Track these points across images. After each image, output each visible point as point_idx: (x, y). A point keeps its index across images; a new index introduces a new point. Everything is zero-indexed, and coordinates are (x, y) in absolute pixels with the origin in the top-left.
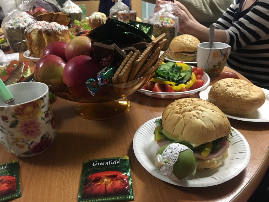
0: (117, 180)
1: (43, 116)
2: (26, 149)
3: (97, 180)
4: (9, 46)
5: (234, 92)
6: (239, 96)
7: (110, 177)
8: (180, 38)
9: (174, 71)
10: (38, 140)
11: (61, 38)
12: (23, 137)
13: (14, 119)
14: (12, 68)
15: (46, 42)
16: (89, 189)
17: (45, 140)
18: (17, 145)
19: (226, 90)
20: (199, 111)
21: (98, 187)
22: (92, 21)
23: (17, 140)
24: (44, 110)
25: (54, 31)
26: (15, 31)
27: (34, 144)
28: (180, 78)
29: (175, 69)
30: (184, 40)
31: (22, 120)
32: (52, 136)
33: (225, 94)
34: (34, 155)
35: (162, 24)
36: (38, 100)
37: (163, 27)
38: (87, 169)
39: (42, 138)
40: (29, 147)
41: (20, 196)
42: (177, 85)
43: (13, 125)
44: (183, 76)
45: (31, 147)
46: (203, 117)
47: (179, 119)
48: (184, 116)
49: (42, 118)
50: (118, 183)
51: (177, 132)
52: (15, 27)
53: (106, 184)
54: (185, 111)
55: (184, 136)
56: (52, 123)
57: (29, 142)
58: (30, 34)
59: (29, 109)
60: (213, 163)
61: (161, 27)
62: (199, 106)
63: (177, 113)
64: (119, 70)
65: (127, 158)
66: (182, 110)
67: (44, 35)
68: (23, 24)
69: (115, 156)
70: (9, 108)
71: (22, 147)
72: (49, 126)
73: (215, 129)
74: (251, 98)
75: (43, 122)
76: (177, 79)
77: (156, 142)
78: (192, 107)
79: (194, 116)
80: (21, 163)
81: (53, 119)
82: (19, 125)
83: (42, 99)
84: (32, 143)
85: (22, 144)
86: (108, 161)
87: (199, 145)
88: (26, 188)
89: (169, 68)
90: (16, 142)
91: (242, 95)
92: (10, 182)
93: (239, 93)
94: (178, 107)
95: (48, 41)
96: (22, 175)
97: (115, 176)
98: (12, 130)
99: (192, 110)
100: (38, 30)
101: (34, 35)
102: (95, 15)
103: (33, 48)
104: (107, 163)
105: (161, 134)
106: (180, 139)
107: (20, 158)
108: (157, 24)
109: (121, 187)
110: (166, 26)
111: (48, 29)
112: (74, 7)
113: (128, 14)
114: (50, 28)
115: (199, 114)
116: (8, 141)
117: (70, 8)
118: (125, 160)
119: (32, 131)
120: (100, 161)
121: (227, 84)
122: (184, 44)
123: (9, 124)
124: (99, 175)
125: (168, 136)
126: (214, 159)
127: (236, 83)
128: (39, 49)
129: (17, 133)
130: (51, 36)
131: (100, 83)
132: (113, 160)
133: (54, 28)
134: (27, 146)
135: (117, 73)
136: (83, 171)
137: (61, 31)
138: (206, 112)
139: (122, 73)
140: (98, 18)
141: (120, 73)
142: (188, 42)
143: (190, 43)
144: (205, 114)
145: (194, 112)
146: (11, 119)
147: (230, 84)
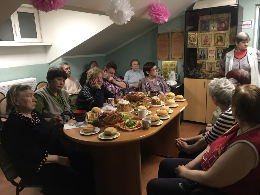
67: (120, 105)
130: (122, 106)
137: (125, 105)
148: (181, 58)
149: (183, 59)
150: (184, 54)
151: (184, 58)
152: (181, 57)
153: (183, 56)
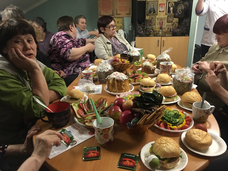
0: (131, 162)
1: (111, 132)
2: (103, 143)
3: (125, 161)
4: (97, 78)
5: (194, 138)
6: (196, 140)
7: (130, 161)
8: (188, 94)
9: (175, 116)
10: (108, 141)
11: (123, 83)
12: (103, 138)
13: (102, 132)
14: (100, 101)
15: (116, 85)
16: (122, 163)
17: (110, 141)
18: (101, 141)
19: (191, 136)
20: (166, 145)
21: (125, 163)
22: (144, 66)
23: (101, 139)
24: (111, 130)
25: (120, 80)
26: (102, 73)
27: (106, 142)
28: (176, 122)
29: (176, 115)
30: (190, 96)
31: (104, 133)
32: (112, 140)
33: (190, 137)
34: (106, 145)
35: (182, 81)
36: (110, 127)
37: (182, 82)
38: (122, 156)
39: (109, 140)
40: (104, 143)
41: (100, 159)
42: (172, 126)
43: (101, 134)
44: (177, 121)
45: (105, 142)
46: (167, 148)
47: (158, 146)
48: (160, 145)
49: (110, 133)
50: (132, 164)
51: (156, 151)
52: (102, 71)
53: (128, 163)
54: (161, 143)
55: (158, 154)
56: (113, 135)
57: (105, 141)
58: (109, 80)
59: (107, 130)
60: (167, 166)
61: (181, 82)
62: (168, 142)
63: (158, 143)
64: (140, 121)
65: (138, 156)
66: (160, 143)
67: (116, 82)
68: (106, 70)
69: (133, 154)
70: (101, 129)
71: (102, 142)
72: (112, 136)
73: (170, 153)
74: (201, 142)
75: (111, 134)
76: (174, 122)
77: (149, 152)
78: (165, 142)
79: (164, 146)
80: (101, 147)
81: (114, 133)
82: (103, 135)
83: (111, 127)
84: (106, 141)
85: (102, 141)
86: (130, 155)
87: (164, 158)
88: (102, 157)
89: (173, 114)
90: (101, 140)
91: (197, 140)
92: (97, 154)
93: (196, 139)
94: (160, 141)
95: (117, 84)
96: (101, 152)
97: (131, 161)
98: (100, 135)
99: (164, 144)
100: (113, 78)
101: (111, 81)
102: (146, 63)
103: (109, 86)
104: (130, 156)
105: (152, 149)
106: (157, 154)
107: (101, 145)
108: (179, 80)
109: (132, 165)
110: (184, 82)
111: (118, 79)
112: (136, 52)
113: (166, 66)
114: (119, 79)
115: (166, 146)
116: (98, 139)
117: (133, 53)
118: (137, 156)
119: (106, 137)
120: (127, 154)
121: (193, 132)
122: (189, 98)
123: (100, 134)
124: (126, 159)
125: (154, 152)
126: (168, 165)
127: (199, 133)
128: (112, 87)
129: (102, 137)
130: (119, 83)
131: (132, 125)
132: (132, 155)
133: (121, 79)
134: (104, 142)
135: (139, 122)
136: (121, 156)
137: (124, 80)
138: (169, 146)
139: (140, 123)
140: (147, 66)
141: (140, 122)
142: (192, 98)
143: (193, 98)
144: (168, 147)
145: (164, 145)
146: (101, 132)
147: (195, 132)
148: (128, 14)
149: (131, 15)
150: (131, 9)
151: (131, 13)
152: (128, 12)
153: (130, 11)
